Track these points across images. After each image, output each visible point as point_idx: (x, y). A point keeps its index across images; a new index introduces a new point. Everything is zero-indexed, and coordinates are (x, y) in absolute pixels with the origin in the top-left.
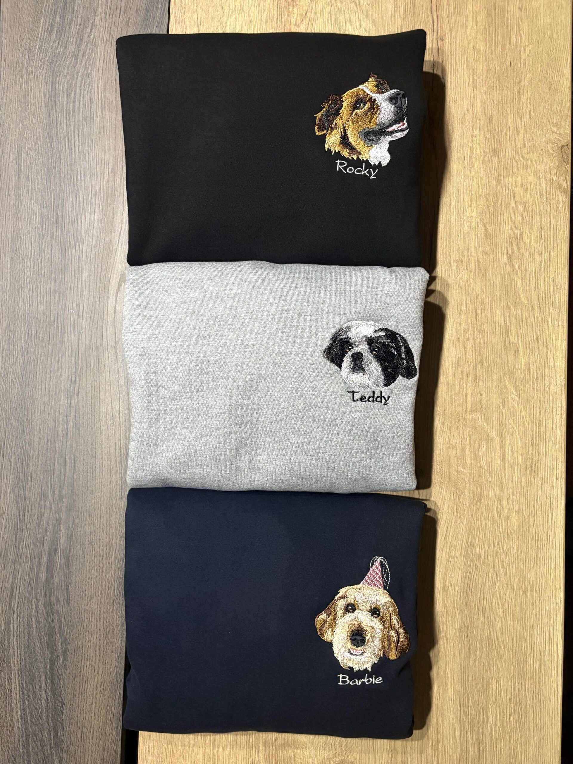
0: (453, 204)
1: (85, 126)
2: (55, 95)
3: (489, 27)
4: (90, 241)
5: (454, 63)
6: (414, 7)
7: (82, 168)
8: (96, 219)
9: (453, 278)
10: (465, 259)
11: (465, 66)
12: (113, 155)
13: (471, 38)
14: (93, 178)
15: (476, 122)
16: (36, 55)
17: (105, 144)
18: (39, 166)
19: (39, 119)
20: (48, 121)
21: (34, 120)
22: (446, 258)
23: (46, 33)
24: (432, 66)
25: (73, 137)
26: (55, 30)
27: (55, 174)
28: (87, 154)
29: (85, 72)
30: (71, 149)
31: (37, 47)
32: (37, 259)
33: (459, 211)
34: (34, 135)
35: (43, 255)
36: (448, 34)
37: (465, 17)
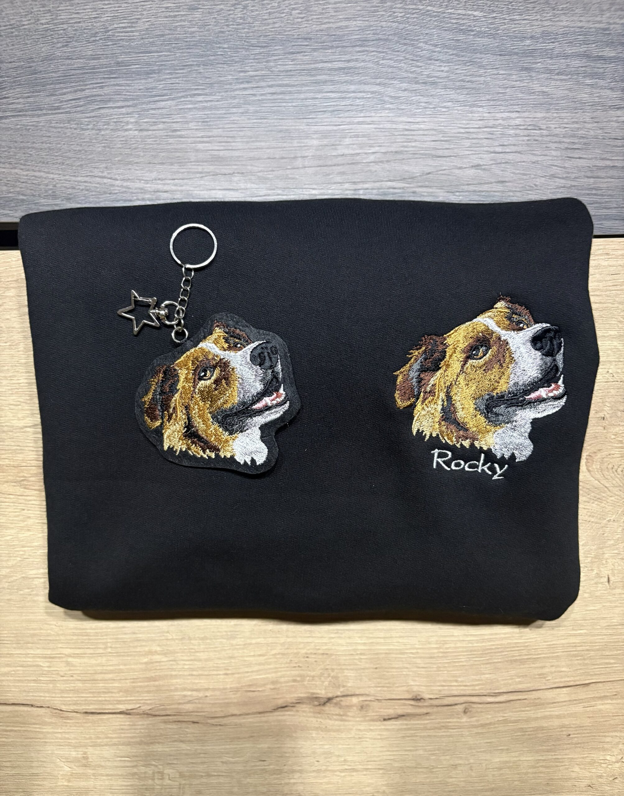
0: (183, 746)
1: (290, 104)
2: (343, 47)
3: (492, 790)
4: (88, 125)
5: (425, 734)
6: (522, 662)
7: (216, 103)
8: (127, 133)
9: (56, 752)
10: (90, 771)
11: (421, 752)
12: (242, 157)
13: (472, 761)
14: (200, 124)
15: (325, 777)
16: (414, 7)
17: (260, 141)
18: (216, 26)
19: (300, 20)
20: (296, 36)
21: (297, 11)
22: (90, 738)
23: (454, 21)
24: (419, 697)
25: (270, 83)
26: (461, 37)
27: (202, 56)
28: (241, 110)
29: (387, 99)
30: (248, 82)
31: (429, 8)
32: (52, 35)
33: (172, 757)
34: (270, 13)
35: (59, 45)
36: (477, 721)
37: (507, 749)
